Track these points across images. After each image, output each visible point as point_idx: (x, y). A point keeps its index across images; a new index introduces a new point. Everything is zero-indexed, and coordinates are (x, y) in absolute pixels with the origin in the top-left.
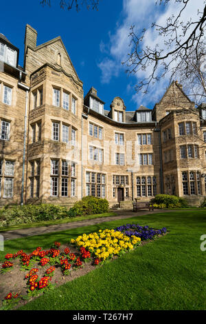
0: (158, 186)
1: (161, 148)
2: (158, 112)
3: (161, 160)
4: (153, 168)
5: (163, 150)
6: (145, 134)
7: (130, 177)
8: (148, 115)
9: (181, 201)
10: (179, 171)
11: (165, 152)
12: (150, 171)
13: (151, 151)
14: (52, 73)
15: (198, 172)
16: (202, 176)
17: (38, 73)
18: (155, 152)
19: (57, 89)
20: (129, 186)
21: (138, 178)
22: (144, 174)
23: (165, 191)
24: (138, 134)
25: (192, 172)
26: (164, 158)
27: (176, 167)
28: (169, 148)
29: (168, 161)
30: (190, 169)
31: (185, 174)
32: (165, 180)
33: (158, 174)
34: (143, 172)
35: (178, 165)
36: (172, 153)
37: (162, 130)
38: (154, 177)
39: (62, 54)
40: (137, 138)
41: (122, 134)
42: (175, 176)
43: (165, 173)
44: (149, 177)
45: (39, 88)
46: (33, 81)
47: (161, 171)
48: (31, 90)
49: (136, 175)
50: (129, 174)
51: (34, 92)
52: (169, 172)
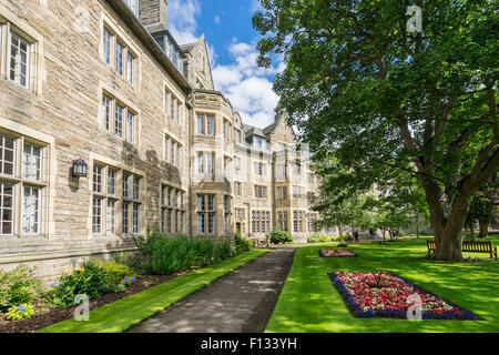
0: (271, 223)
1: (274, 182)
3: (274, 195)
4: (267, 203)
5: (277, 185)
7: (246, 211)
10: (292, 209)
11: (278, 188)
13: (266, 184)
14: (223, 104)
15: (304, 212)
17: (208, 96)
18: (269, 185)
20: (246, 221)
21: (254, 212)
22: (259, 209)
25: (300, 212)
26: (276, 194)
27: (289, 206)
28: (282, 184)
29: (280, 197)
30: (300, 209)
31: (295, 212)
34: (258, 206)
35: (291, 204)
42: (286, 215)
44: (264, 212)
45: (208, 115)
46: (199, 101)
47: (274, 206)
48: (195, 109)
49: (252, 209)
50: (246, 207)
51: (198, 113)
52: (282, 209)
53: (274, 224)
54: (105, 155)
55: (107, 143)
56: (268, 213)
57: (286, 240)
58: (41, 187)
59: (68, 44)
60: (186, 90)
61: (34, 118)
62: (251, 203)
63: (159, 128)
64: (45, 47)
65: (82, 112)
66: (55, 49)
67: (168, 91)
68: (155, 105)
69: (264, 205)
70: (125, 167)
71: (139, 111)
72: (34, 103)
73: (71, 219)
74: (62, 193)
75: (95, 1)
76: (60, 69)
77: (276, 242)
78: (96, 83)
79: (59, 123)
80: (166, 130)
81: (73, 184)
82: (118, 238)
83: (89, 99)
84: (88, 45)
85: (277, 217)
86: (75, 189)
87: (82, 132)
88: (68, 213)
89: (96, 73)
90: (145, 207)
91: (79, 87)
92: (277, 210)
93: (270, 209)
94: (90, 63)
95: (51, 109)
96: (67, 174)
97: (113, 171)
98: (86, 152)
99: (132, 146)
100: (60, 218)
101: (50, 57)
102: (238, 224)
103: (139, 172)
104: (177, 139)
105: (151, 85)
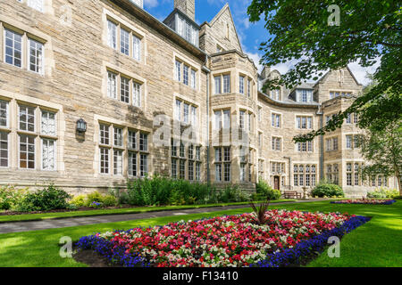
0: (318, 176)
2: (321, 92)
4: (312, 156)
5: (325, 137)
6: (305, 117)
7: (287, 165)
8: (310, 95)
10: (344, 161)
14: (240, 60)
17: (223, 57)
19: (242, 76)
20: (286, 175)
21: (296, 166)
22: (303, 162)
24: (297, 117)
25: (356, 163)
26: (325, 146)
27: (340, 157)
28: (332, 135)
29: (331, 149)
30: (355, 160)
31: (349, 164)
34: (301, 160)
35: (343, 154)
37: (325, 114)
39: (230, 25)
40: (296, 120)
41: (278, 116)
42: (337, 167)
44: (308, 166)
45: (224, 75)
46: (215, 64)
47: (322, 160)
48: (212, 73)
49: (293, 163)
50: (286, 161)
51: (215, 76)
52: (331, 162)
53: (322, 177)
54: (109, 116)
55: (111, 107)
56: (314, 166)
57: (334, 194)
58: (56, 139)
59: (74, 38)
60: (201, 57)
61: (46, 93)
62: (292, 158)
63: (168, 92)
64: (53, 43)
65: (86, 86)
66: (62, 43)
67: (179, 61)
68: (163, 73)
69: (309, 159)
70: (131, 125)
71: (145, 80)
72: (46, 83)
73: (79, 162)
74: (70, 143)
75: (97, 1)
76: (66, 57)
77: (321, 195)
78: (100, 63)
79: (66, 95)
80: (177, 94)
81: (80, 137)
82: (124, 178)
83: (94, 76)
84: (92, 36)
85: (326, 170)
86: (81, 141)
87: (86, 100)
88: (76, 157)
89: (98, 56)
90: (152, 157)
91: (83, 68)
92: (326, 162)
93: (317, 162)
94: (94, 49)
95: (59, 86)
96: (74, 131)
97: (119, 128)
98: (91, 114)
99: (136, 109)
100: (69, 160)
101: (57, 50)
102: (277, 178)
103: (145, 129)
104: (191, 101)
105: (157, 58)
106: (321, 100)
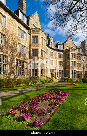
0: (64, 74)
1: (65, 60)
2: (65, 46)
3: (65, 65)
4: (62, 67)
5: (66, 61)
6: (60, 54)
8: (62, 47)
9: (71, 79)
11: (66, 62)
12: (61, 68)
13: (62, 61)
14: (41, 32)
15: (76, 71)
16: (76, 72)
18: (63, 61)
19: (42, 38)
20: (55, 73)
21: (58, 70)
23: (66, 76)
24: (58, 53)
25: (74, 70)
27: (70, 68)
28: (68, 61)
29: (67, 65)
30: (74, 69)
31: (72, 71)
32: (66, 72)
33: (64, 69)
35: (71, 68)
36: (69, 63)
37: (66, 54)
38: (63, 71)
39: (38, 18)
40: (58, 55)
41: (53, 52)
42: (69, 71)
43: (66, 70)
44: (61, 70)
45: (36, 36)
46: (33, 32)
51: (33, 36)
60: (28, 28)
67: (19, 28)
71: (6, 34)
80: (19, 41)
102: (52, 74)
104: (24, 44)
106: (65, 49)
